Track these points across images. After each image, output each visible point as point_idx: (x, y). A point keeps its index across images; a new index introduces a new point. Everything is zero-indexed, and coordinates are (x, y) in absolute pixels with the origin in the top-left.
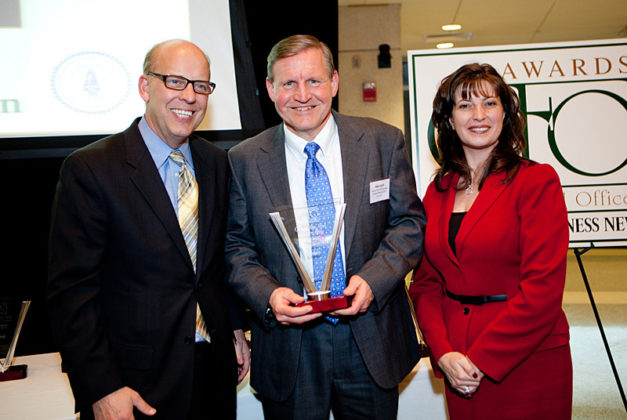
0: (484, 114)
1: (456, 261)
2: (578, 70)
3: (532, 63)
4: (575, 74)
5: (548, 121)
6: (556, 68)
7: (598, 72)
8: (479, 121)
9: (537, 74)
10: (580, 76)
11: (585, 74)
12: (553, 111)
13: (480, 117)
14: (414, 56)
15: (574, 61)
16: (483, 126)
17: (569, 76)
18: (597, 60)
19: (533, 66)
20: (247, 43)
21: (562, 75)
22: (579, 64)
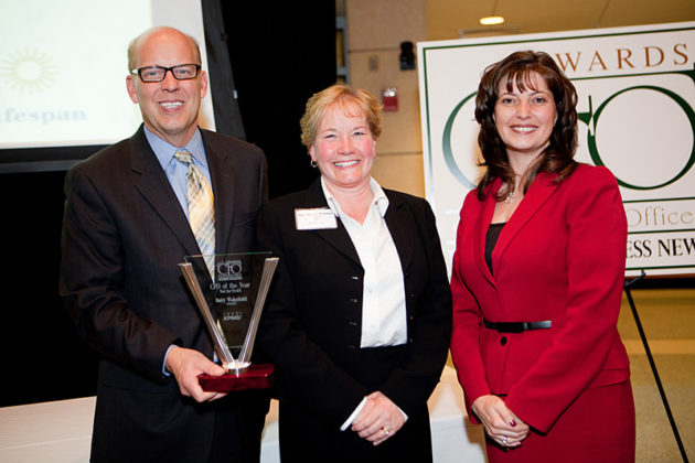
0: (529, 112)
1: (493, 282)
2: (623, 62)
3: (568, 55)
4: (620, 66)
5: (588, 123)
6: (597, 60)
7: (648, 64)
8: (524, 119)
9: (574, 68)
10: (626, 70)
11: (632, 66)
12: (594, 112)
13: (524, 115)
14: (424, 50)
15: (619, 51)
16: (527, 126)
17: (613, 69)
18: (647, 49)
19: (570, 59)
20: (222, 35)
21: (605, 68)
22: (624, 54)
